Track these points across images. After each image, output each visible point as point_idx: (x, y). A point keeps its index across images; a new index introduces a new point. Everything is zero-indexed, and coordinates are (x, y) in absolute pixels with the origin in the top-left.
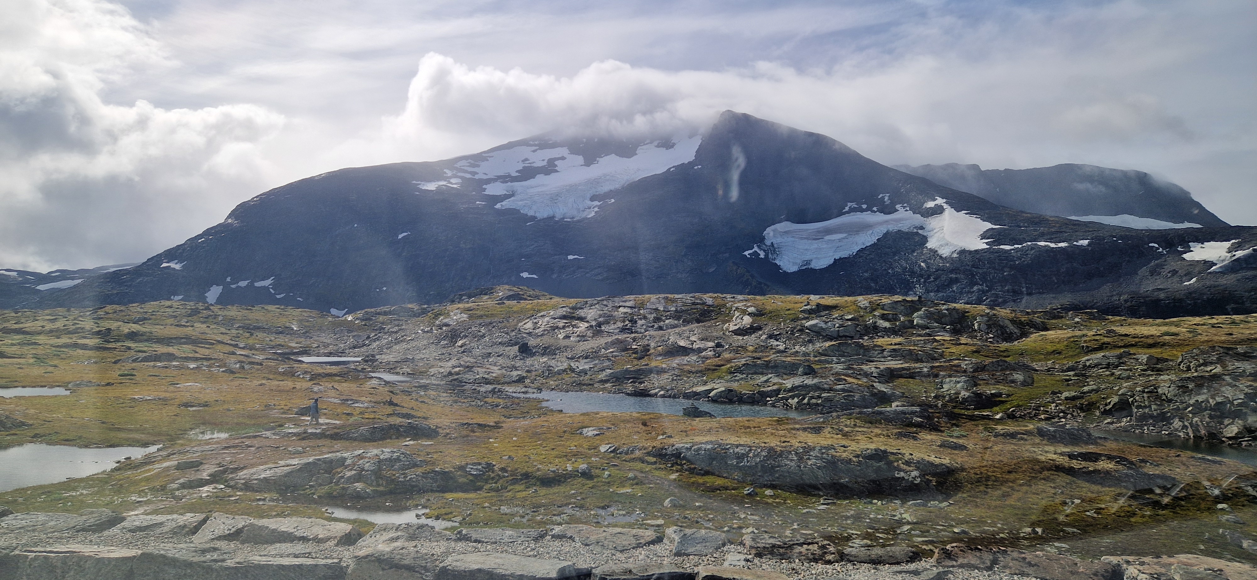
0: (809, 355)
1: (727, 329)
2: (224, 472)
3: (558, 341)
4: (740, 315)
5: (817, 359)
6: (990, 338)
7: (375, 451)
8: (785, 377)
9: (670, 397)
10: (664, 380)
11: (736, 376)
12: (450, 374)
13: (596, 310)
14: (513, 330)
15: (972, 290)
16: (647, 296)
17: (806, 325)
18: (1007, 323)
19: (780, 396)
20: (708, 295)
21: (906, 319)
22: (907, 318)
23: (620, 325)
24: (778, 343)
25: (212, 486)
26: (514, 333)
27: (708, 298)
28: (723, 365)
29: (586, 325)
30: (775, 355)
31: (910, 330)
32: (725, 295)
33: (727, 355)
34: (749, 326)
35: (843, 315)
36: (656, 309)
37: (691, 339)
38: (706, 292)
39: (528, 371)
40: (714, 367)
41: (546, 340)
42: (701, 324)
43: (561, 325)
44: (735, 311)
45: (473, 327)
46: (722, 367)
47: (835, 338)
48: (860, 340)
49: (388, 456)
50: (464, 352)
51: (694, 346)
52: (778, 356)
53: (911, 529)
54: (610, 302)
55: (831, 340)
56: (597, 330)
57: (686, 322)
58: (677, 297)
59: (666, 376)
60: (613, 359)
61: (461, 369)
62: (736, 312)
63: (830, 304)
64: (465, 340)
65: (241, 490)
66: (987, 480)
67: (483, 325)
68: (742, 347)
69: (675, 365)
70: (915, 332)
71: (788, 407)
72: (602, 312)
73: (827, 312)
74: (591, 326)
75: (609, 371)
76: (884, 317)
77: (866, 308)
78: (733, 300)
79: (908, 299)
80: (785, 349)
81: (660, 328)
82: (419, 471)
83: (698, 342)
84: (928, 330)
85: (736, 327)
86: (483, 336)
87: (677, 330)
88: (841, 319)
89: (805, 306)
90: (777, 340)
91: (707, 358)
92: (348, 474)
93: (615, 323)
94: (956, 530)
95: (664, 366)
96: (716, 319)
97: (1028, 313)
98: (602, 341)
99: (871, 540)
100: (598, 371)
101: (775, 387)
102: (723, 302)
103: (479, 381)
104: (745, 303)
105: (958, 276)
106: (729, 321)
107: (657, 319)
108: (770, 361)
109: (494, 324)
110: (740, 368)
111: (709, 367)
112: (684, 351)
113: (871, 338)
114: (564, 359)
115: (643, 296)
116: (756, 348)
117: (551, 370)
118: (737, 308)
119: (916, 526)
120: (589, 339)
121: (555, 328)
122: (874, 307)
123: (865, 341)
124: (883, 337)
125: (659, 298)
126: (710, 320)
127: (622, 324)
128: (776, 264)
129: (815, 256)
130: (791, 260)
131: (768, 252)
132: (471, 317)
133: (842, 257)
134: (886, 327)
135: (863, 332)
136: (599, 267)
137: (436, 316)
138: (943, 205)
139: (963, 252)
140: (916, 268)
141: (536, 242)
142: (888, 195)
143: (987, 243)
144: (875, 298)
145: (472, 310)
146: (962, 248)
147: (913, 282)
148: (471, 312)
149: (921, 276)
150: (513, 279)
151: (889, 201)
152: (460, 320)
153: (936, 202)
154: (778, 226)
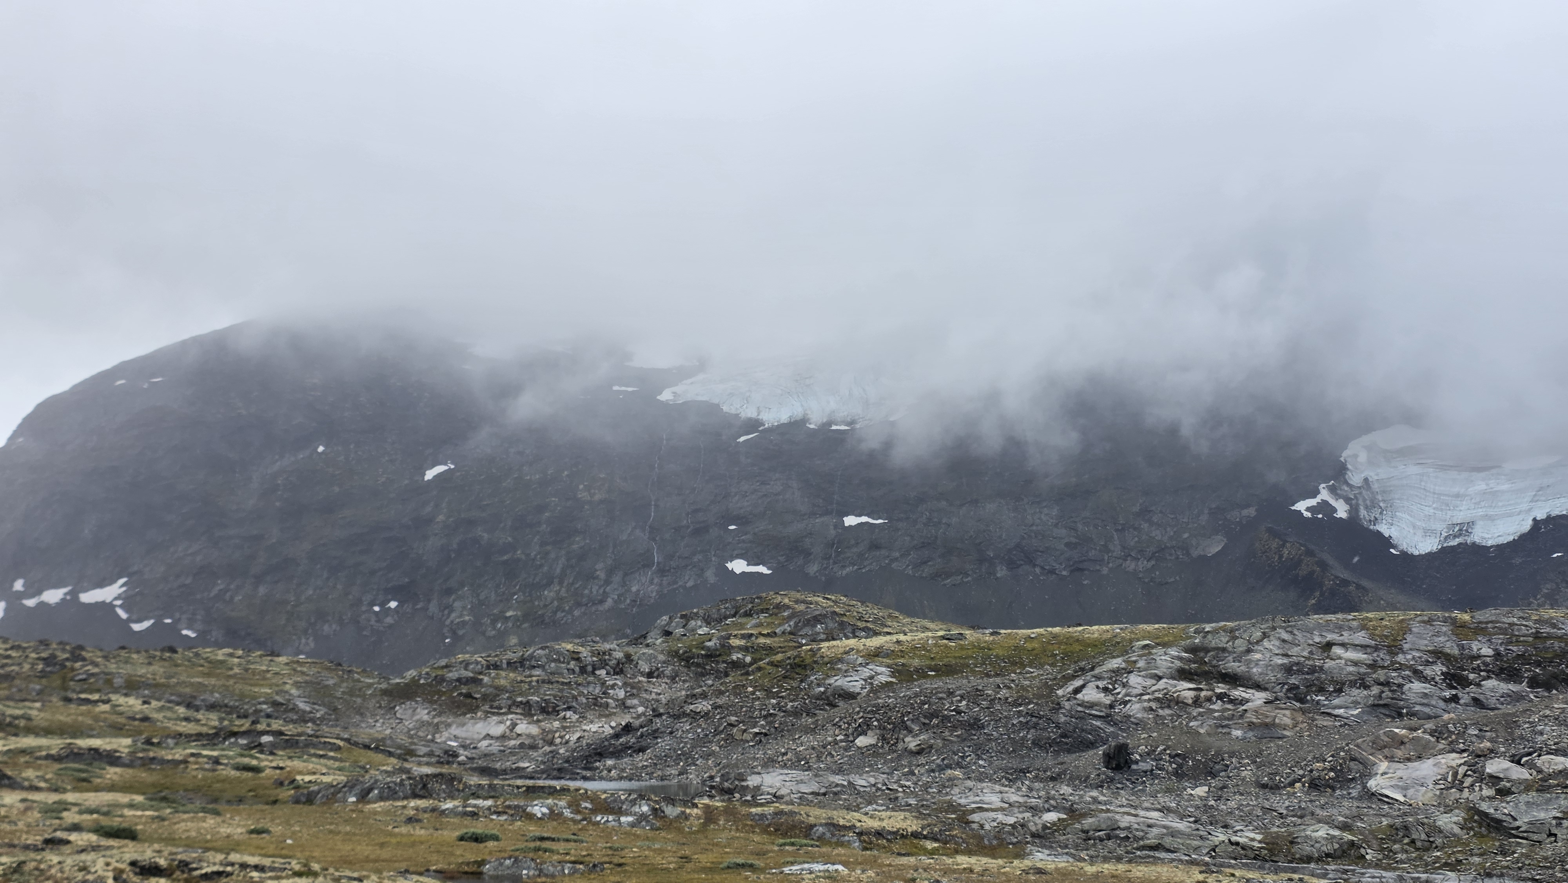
128: (1379, 534)
129: (1481, 512)
130: (1419, 523)
131: (1358, 505)
133: (1554, 513)
136: (925, 544)
141: (763, 484)
150: (709, 576)
154: (1378, 437)
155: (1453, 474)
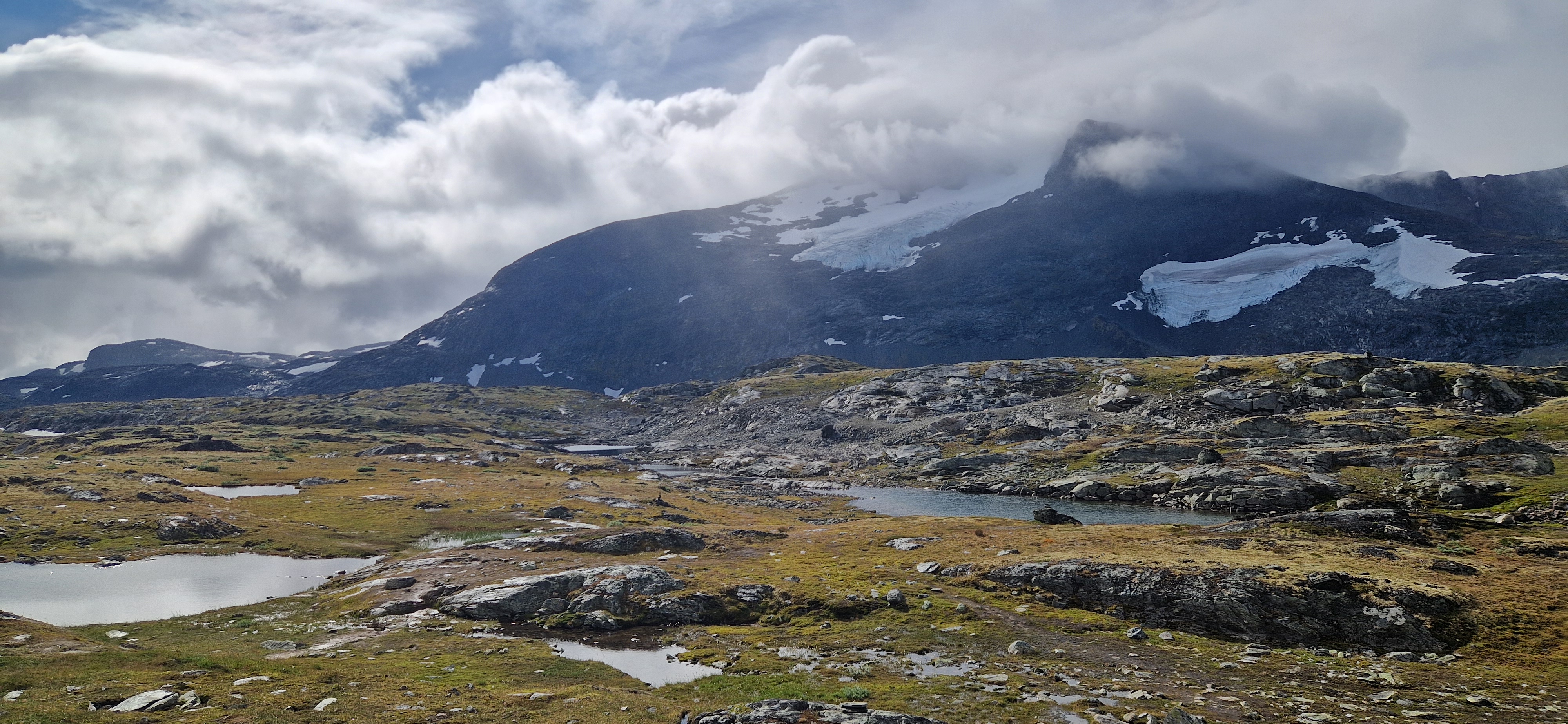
0: (1211, 436)
1: (1094, 403)
2: (439, 593)
3: (871, 423)
4: (1111, 384)
5: (1223, 441)
6: (1478, 408)
7: (620, 569)
8: (1178, 466)
9: (1018, 493)
10: (1009, 471)
11: (1108, 465)
12: (738, 464)
13: (918, 382)
14: (815, 410)
15: (1443, 343)
16: (985, 362)
17: (1205, 395)
18: (1504, 386)
19: (1171, 492)
20: (1066, 359)
21: (1351, 384)
23: (950, 400)
24: (1166, 421)
25: (424, 611)
26: (815, 414)
27: (1067, 363)
28: (1090, 451)
29: (906, 401)
30: (1163, 437)
31: (1356, 399)
32: (1089, 359)
33: (1094, 438)
34: (1124, 399)
35: (1257, 381)
36: (998, 380)
37: (1045, 417)
38: (1063, 355)
39: (833, 461)
40: (1077, 454)
41: (857, 422)
42: (1058, 397)
43: (874, 402)
44: (1104, 378)
45: (765, 407)
46: (1089, 454)
47: (1247, 413)
48: (1284, 415)
49: (636, 575)
50: (754, 438)
51: (1049, 426)
52: (1166, 438)
53: (1397, 697)
54: (937, 373)
55: (1242, 415)
56: (920, 408)
57: (1038, 396)
58: (1025, 363)
59: (1012, 466)
60: (942, 444)
61: (752, 458)
62: (1106, 380)
63: (1239, 367)
64: (756, 423)
65: (457, 616)
66: (1515, 621)
67: (778, 405)
68: (1116, 427)
69: (1024, 452)
70: (1364, 402)
71: (1182, 507)
72: (925, 385)
73: (1234, 378)
74: (913, 403)
75: (936, 461)
76: (1316, 382)
77: (1290, 371)
78: (1100, 365)
79: (1352, 357)
80: (1177, 428)
81: (1004, 404)
82: (676, 596)
83: (1055, 421)
84: (1383, 399)
85: (1107, 401)
86: (778, 418)
87: (1026, 406)
88: (1255, 387)
89: (1202, 370)
90: (1164, 417)
91: (1068, 442)
92: (587, 598)
93: (943, 399)
94: (1471, 699)
95: (1009, 453)
96: (1078, 390)
97: (1534, 372)
98: (927, 422)
99: (1333, 713)
100: (922, 461)
101: (1164, 480)
102: (1087, 368)
103: (773, 474)
104: (1117, 369)
105: (1421, 324)
106: (1097, 393)
107: (999, 393)
108: (1155, 445)
109: (792, 403)
110: (1114, 454)
111: (1070, 453)
112: (1036, 433)
113: (1301, 411)
114: (879, 445)
115: (980, 363)
116: (1135, 428)
117: (862, 459)
118: (1107, 376)
119: (1404, 692)
120: (911, 419)
121: (866, 406)
122: (1301, 369)
123: (1292, 416)
124: (1318, 410)
125: (1001, 364)
126: (1070, 392)
127: (953, 400)
128: (1159, 317)
129: (1212, 305)
130: (1179, 311)
131: (1147, 302)
132: (763, 394)
133: (1252, 305)
134: (1320, 397)
135: (1288, 404)
136: (923, 329)
137: (723, 394)
138: (1396, 228)
139: (1427, 291)
140: (1359, 316)
141: (842, 300)
142: (1315, 218)
143: (1463, 278)
144: (1303, 357)
145: (764, 386)
146: (1427, 287)
147: (1355, 335)
148: (763, 388)
149: (1367, 326)
150: (816, 347)
151: (1317, 227)
152: (750, 399)
153: (1386, 225)
154: (1159, 267)
155: (1199, 285)
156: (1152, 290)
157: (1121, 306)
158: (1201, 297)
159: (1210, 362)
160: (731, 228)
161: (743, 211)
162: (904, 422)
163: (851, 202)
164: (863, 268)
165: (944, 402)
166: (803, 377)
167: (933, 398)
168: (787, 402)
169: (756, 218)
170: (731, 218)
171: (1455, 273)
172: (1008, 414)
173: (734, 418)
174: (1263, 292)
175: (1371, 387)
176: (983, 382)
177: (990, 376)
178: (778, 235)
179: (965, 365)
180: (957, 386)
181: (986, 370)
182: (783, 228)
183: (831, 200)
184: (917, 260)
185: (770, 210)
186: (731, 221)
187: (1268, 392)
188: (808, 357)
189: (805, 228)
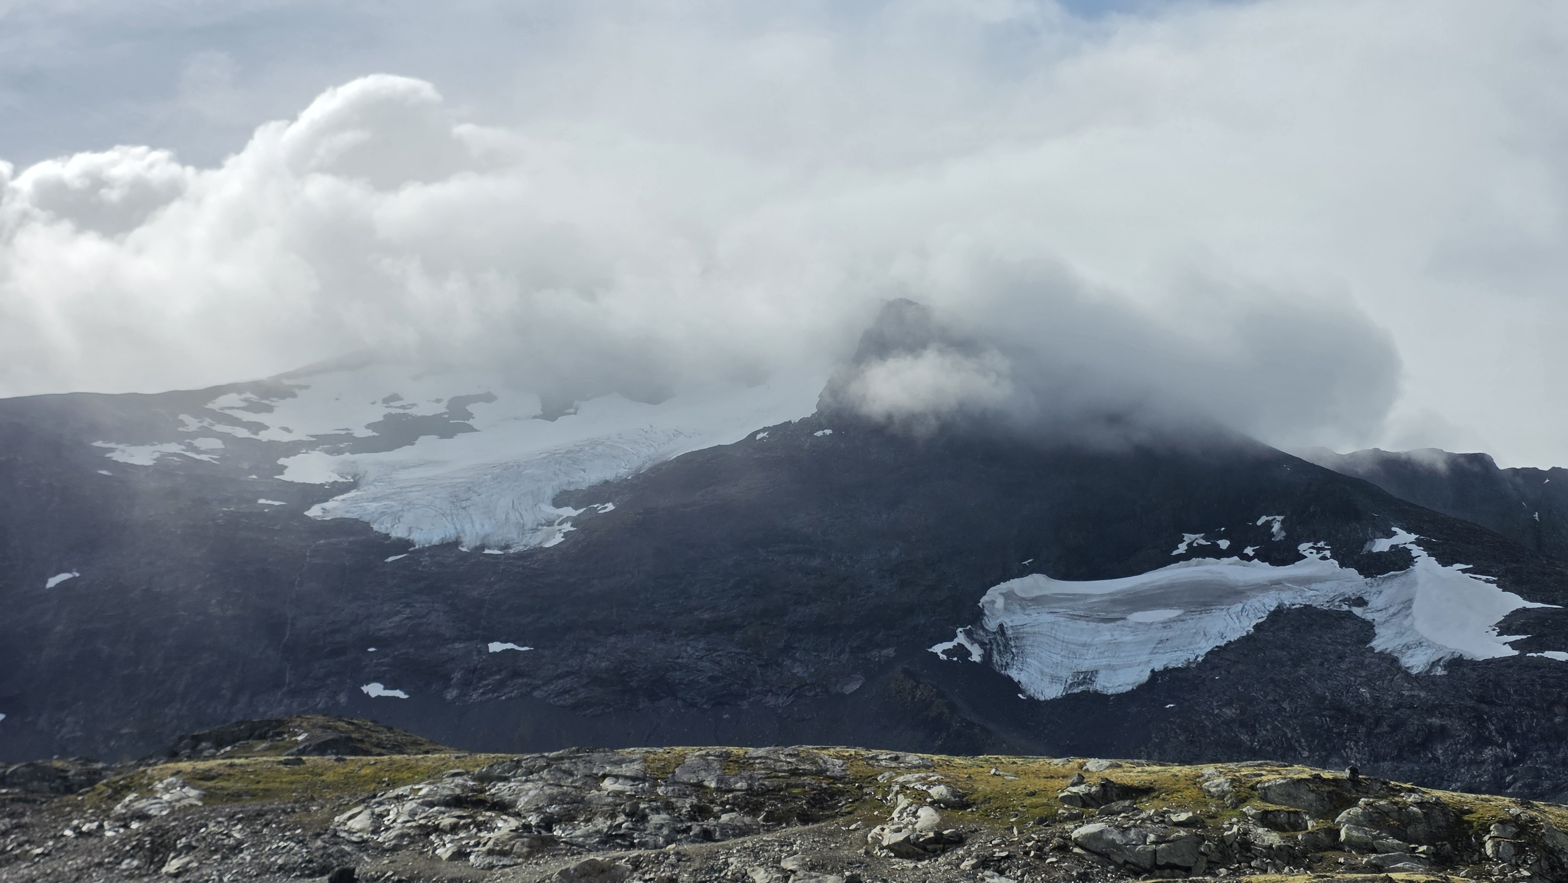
1: (877, 841)
3: (438, 866)
4: (910, 805)
6: (1523, 879)
13: (541, 784)
14: (318, 835)
15: (1479, 758)
16: (678, 749)
17: (1075, 834)
20: (832, 751)
21: (1321, 826)
22: (1322, 824)
23: (602, 824)
24: (1004, 880)
26: (319, 843)
27: (832, 759)
29: (514, 823)
31: (1330, 854)
32: (874, 752)
34: (932, 835)
35: (1165, 812)
36: (699, 786)
37: (783, 864)
38: (827, 743)
41: (406, 863)
42: (811, 826)
43: (446, 821)
44: (897, 793)
45: (212, 825)
47: (1145, 870)
48: (1208, 878)
54: (581, 766)
55: (1136, 875)
56: (541, 838)
57: (776, 820)
58: (754, 755)
62: (900, 797)
63: (1136, 784)
64: (188, 860)
67: (240, 820)
70: (1341, 860)
72: (556, 790)
73: (1127, 803)
74: (527, 827)
76: (1266, 820)
77: (1222, 796)
78: (892, 765)
79: (1327, 775)
81: (707, 836)
83: (801, 873)
84: (1373, 856)
85: (900, 837)
86: (237, 848)
87: (749, 842)
88: (1162, 822)
89: (1073, 785)
90: (1001, 873)
93: (589, 821)
96: (850, 813)
98: (554, 867)
102: (868, 771)
104: (922, 776)
105: (1447, 722)
106: (881, 821)
107: (700, 812)
109: (269, 817)
113: (1236, 873)
115: (667, 749)
118: (904, 788)
120: (520, 860)
121: (426, 831)
122: (1242, 794)
123: (1220, 880)
124: (1265, 871)
125: (708, 754)
126: (834, 817)
127: (609, 823)
128: (1010, 679)
129: (1104, 662)
130: (1046, 670)
131: (991, 649)
132: (208, 797)
133: (1171, 666)
134: (1271, 846)
135: (1215, 857)
136: (568, 674)
137: (118, 793)
138: (1409, 546)
139: (1457, 664)
140: (1347, 700)
141: (408, 605)
142: (1280, 518)
143: (1513, 645)
144: (1245, 771)
145: (213, 778)
146: (1456, 655)
147: (1340, 734)
148: (210, 784)
149: (1360, 719)
150: (342, 699)
151: (1283, 534)
152: (178, 805)
153: (1394, 541)
154: (1015, 585)
155: (1082, 624)
156: (1001, 626)
157: (944, 652)
158: (1084, 645)
159: (1087, 770)
160: (180, 438)
161: (210, 406)
162: (504, 866)
163: (441, 408)
164: (457, 543)
165: (590, 827)
166: (300, 762)
167: (568, 818)
168: (260, 815)
169: (236, 422)
170: (182, 417)
171: (1500, 634)
172: (714, 855)
173: (140, 846)
174: (1190, 644)
175: (1355, 833)
176: (670, 788)
177: (685, 778)
178: (282, 461)
179: (638, 752)
180: (618, 794)
181: (678, 765)
182: (293, 448)
183: (401, 399)
184: (566, 535)
185: (269, 409)
186: (182, 423)
187: (1182, 833)
188: (320, 719)
189: (340, 452)
